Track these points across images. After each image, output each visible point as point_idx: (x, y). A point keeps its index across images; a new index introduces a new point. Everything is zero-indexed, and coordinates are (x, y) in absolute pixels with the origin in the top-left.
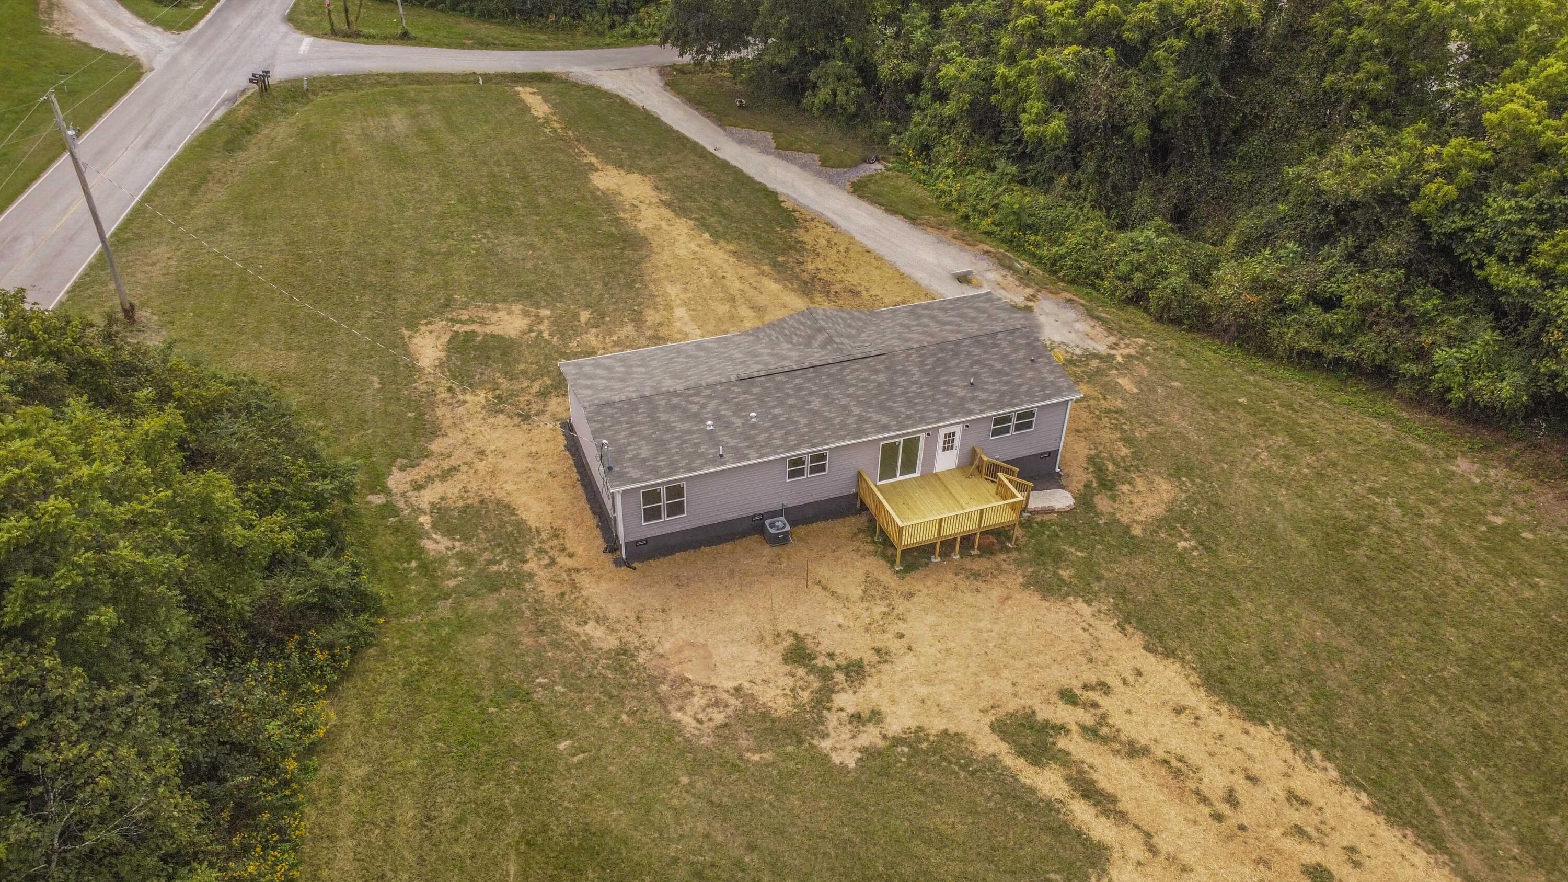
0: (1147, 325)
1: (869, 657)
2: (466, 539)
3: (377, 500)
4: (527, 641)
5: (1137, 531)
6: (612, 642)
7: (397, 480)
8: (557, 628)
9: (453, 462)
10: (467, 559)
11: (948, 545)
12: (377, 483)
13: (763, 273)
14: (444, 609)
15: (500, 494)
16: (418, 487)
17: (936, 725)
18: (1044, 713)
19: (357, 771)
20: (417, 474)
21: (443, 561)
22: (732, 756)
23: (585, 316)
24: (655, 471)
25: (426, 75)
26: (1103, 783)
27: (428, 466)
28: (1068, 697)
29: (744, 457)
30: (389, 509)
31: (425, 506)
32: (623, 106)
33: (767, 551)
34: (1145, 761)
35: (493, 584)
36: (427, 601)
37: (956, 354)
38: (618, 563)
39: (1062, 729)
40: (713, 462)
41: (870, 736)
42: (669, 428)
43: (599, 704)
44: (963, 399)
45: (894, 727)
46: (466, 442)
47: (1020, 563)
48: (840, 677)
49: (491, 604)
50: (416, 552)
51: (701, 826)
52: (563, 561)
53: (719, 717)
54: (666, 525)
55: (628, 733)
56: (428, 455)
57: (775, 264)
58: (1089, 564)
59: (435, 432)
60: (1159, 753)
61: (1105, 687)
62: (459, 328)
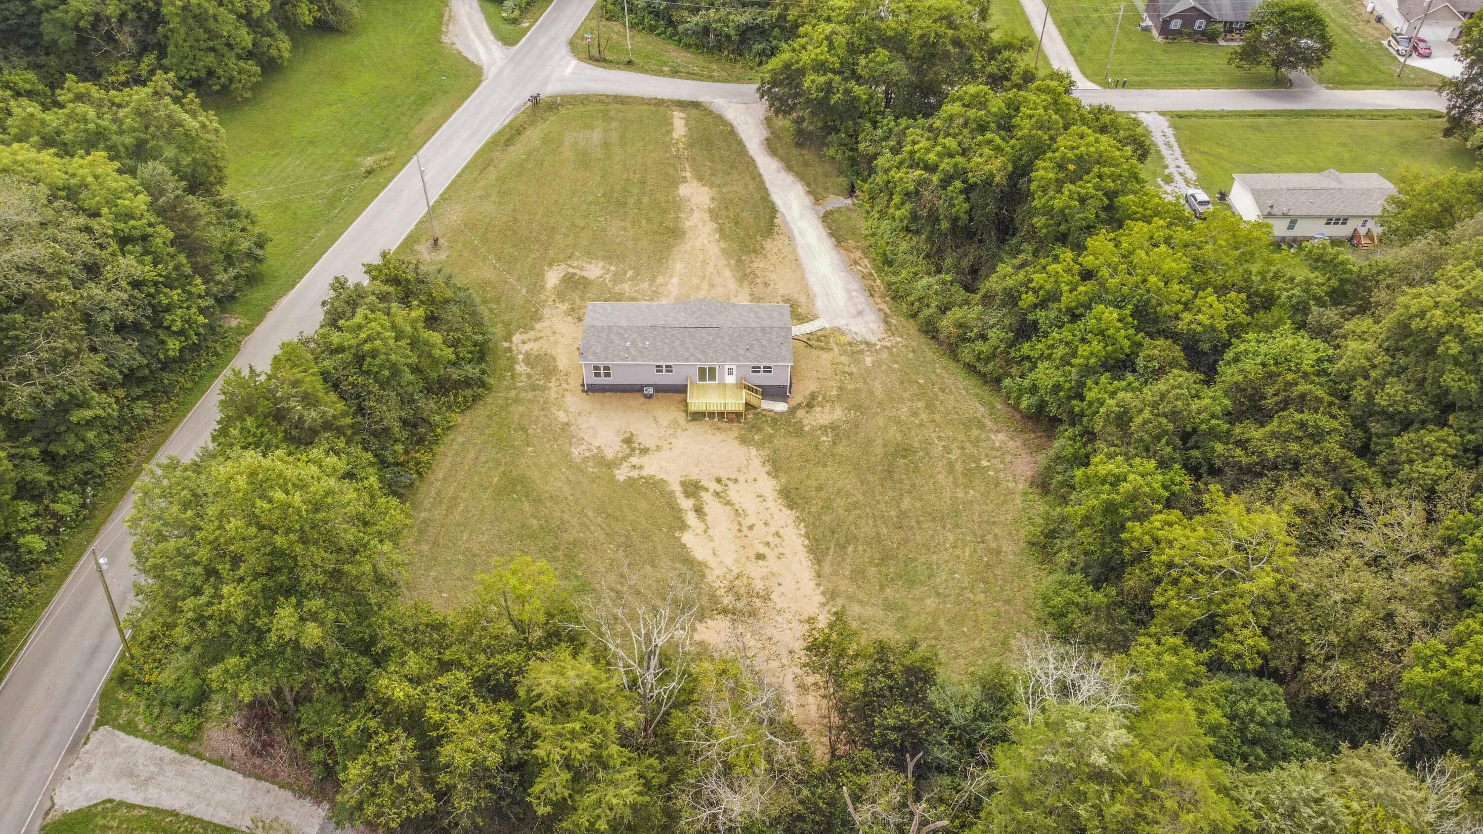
1: (653, 447)
2: (532, 368)
3: (506, 345)
4: (536, 412)
5: (806, 429)
6: (565, 420)
7: (517, 338)
8: (549, 409)
9: (541, 334)
10: (529, 376)
11: (711, 415)
12: (508, 338)
14: (513, 393)
15: (554, 353)
16: (524, 343)
17: (659, 476)
18: (704, 483)
19: (461, 439)
20: (525, 337)
21: (520, 375)
22: (583, 466)
23: (630, 273)
24: (599, 359)
25: (629, 97)
26: (706, 509)
27: (532, 334)
28: (719, 481)
29: (635, 360)
30: (509, 349)
31: (523, 351)
33: (642, 400)
34: (729, 508)
35: (534, 388)
36: (508, 389)
37: (750, 334)
38: (583, 391)
39: (707, 490)
40: (622, 360)
41: (635, 474)
42: (612, 342)
43: (549, 440)
44: (739, 355)
45: (644, 473)
46: (550, 327)
47: (741, 429)
48: (637, 452)
49: (530, 395)
50: (512, 369)
51: (560, 485)
52: (564, 385)
53: (587, 454)
54: (602, 380)
55: (553, 451)
56: (533, 329)
58: (771, 436)
59: (540, 320)
60: (737, 507)
61: (736, 481)
62: (571, 270)
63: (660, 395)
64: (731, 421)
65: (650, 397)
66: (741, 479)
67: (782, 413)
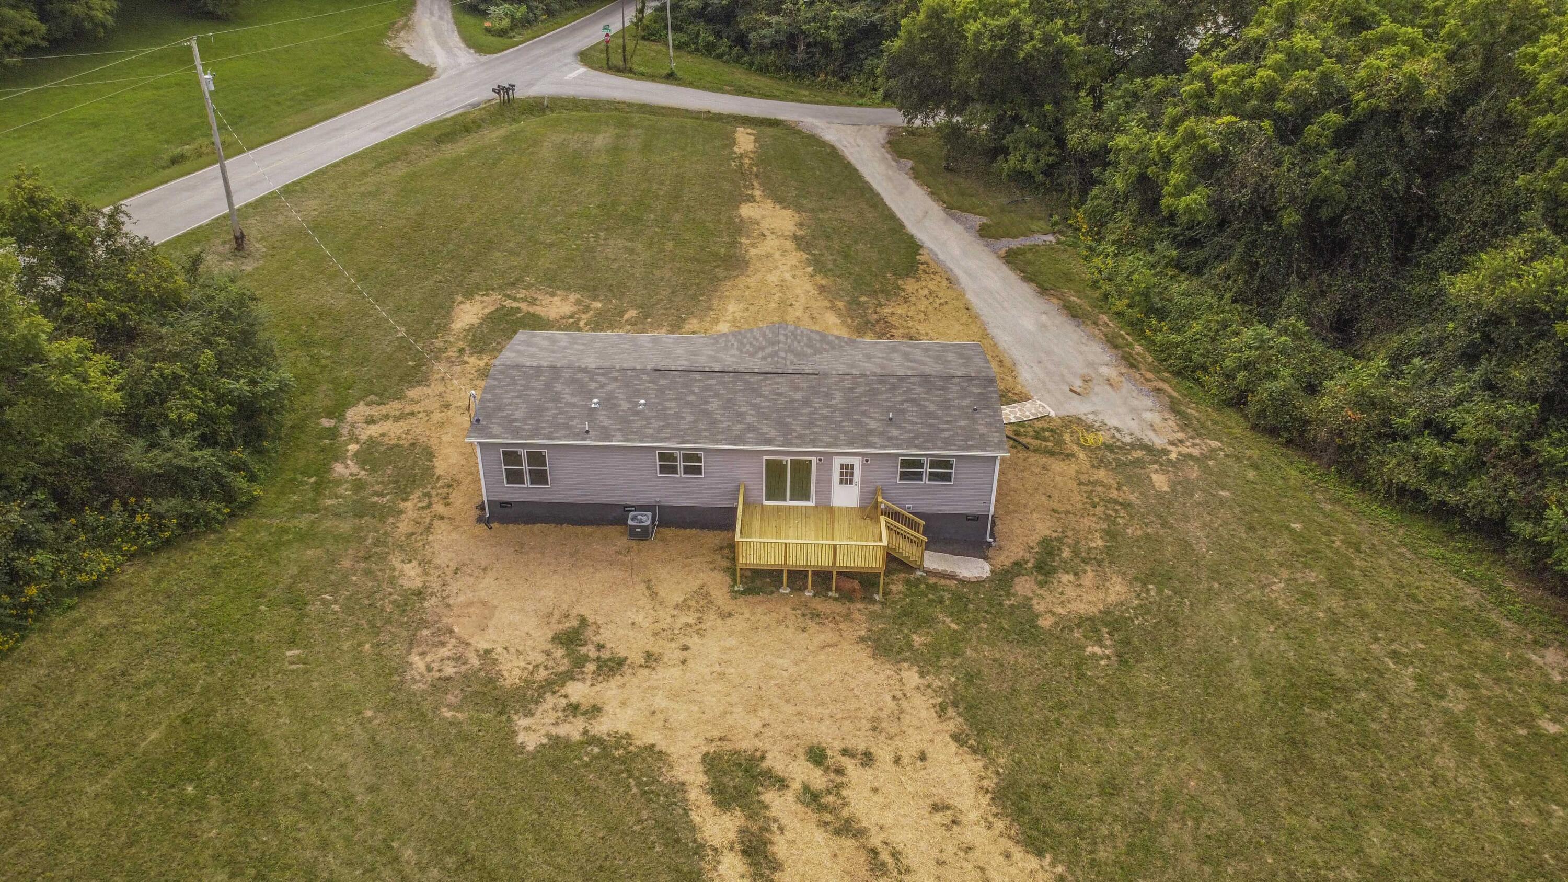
0: (1237, 431)
1: (637, 657)
2: (373, 470)
3: (326, 423)
4: (346, 563)
5: (1045, 623)
6: (418, 583)
7: (356, 413)
8: (383, 558)
9: (415, 408)
10: (359, 486)
11: (797, 578)
12: (337, 411)
13: (833, 307)
14: (303, 521)
15: (433, 442)
16: (370, 421)
17: (644, 737)
18: (775, 761)
19: (104, 620)
20: (375, 411)
21: (338, 483)
22: (427, 706)
24: (516, 433)
25: (663, 108)
26: (780, 848)
27: (394, 407)
28: (817, 756)
29: (608, 438)
30: (333, 433)
31: (364, 437)
32: (831, 155)
33: (623, 542)
34: (849, 843)
35: (361, 510)
36: (298, 509)
37: (894, 387)
38: (480, 520)
39: (782, 784)
40: (576, 436)
41: (573, 730)
42: (557, 398)
43: (357, 629)
44: (871, 432)
45: (602, 727)
46: (440, 395)
47: (873, 616)
48: (591, 667)
49: (345, 527)
50: (323, 470)
51: (346, 756)
52: (439, 508)
53: (449, 670)
54: (527, 492)
55: (358, 658)
56: (400, 397)
57: (854, 303)
58: (956, 638)
59: (424, 381)
60: (876, 841)
61: (868, 759)
62: (509, 303)
63: (669, 532)
64: (847, 596)
65: (641, 535)
66: (884, 754)
67: (979, 583)
